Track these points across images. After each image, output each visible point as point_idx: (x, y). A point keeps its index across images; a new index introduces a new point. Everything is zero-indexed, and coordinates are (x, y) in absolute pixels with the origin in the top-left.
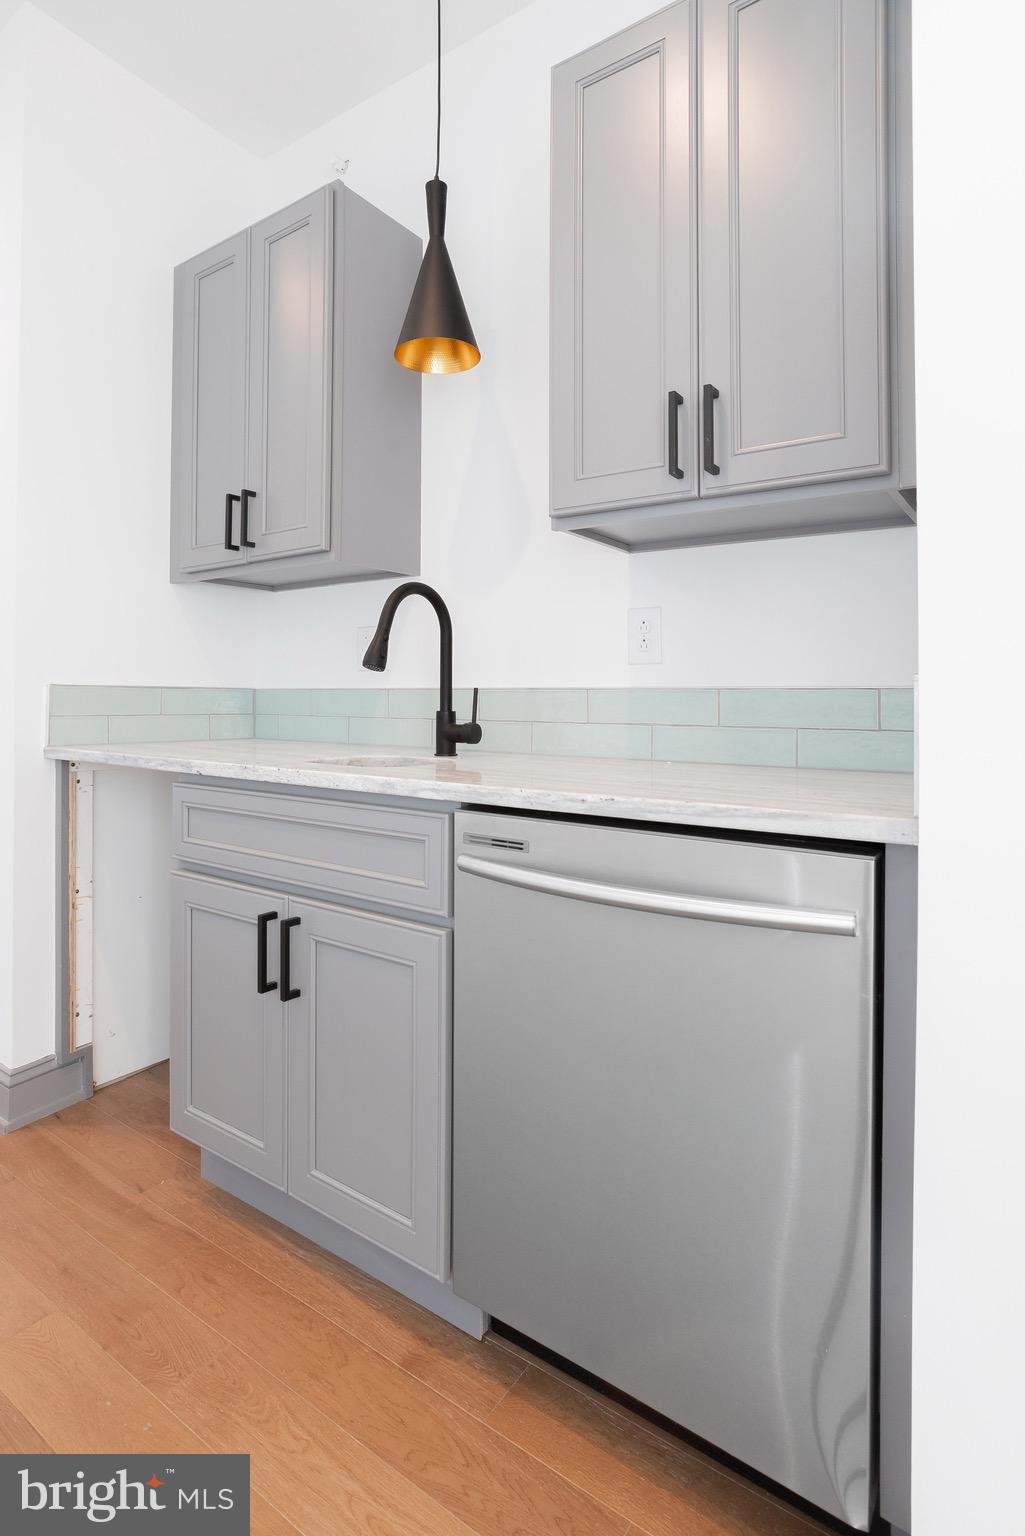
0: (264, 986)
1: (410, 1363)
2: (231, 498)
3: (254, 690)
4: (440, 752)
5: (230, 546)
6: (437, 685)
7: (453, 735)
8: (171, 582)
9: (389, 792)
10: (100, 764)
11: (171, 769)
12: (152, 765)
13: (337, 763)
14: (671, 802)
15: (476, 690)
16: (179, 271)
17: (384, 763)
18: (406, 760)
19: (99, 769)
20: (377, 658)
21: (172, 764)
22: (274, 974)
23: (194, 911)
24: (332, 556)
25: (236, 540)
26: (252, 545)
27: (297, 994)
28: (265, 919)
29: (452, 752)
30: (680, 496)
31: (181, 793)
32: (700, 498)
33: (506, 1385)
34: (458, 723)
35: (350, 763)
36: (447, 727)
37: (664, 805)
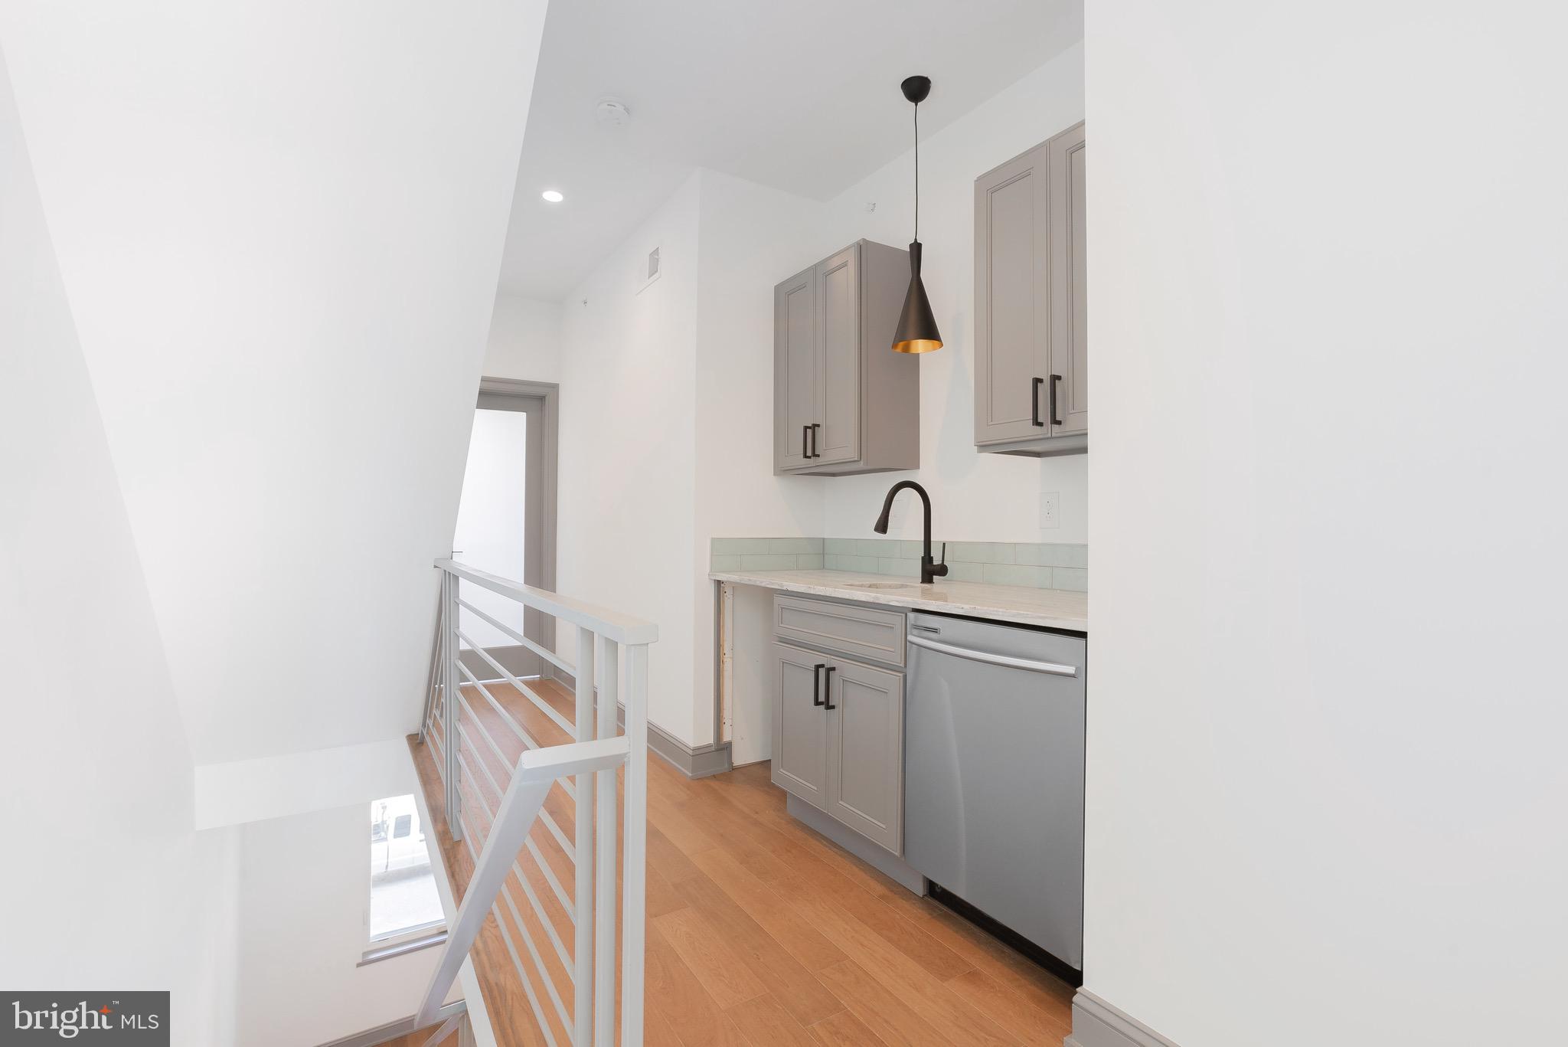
0: (817, 703)
1: (882, 897)
2: (806, 428)
3: (824, 539)
4: (923, 581)
5: (806, 457)
6: (922, 538)
7: (931, 571)
8: (774, 475)
9: (877, 602)
10: (737, 583)
11: (773, 587)
12: (763, 585)
13: (862, 586)
14: (1001, 610)
15: (944, 544)
16: (777, 288)
17: (890, 587)
18: (902, 585)
19: (735, 586)
20: (882, 526)
21: (773, 584)
22: (822, 698)
23: (785, 664)
24: (862, 462)
25: (809, 453)
26: (818, 456)
27: (833, 707)
28: (818, 667)
29: (930, 581)
30: (1041, 437)
31: (779, 600)
32: (1052, 438)
33: (930, 914)
34: (934, 564)
35: (870, 586)
36: (928, 567)
37: (997, 611)
